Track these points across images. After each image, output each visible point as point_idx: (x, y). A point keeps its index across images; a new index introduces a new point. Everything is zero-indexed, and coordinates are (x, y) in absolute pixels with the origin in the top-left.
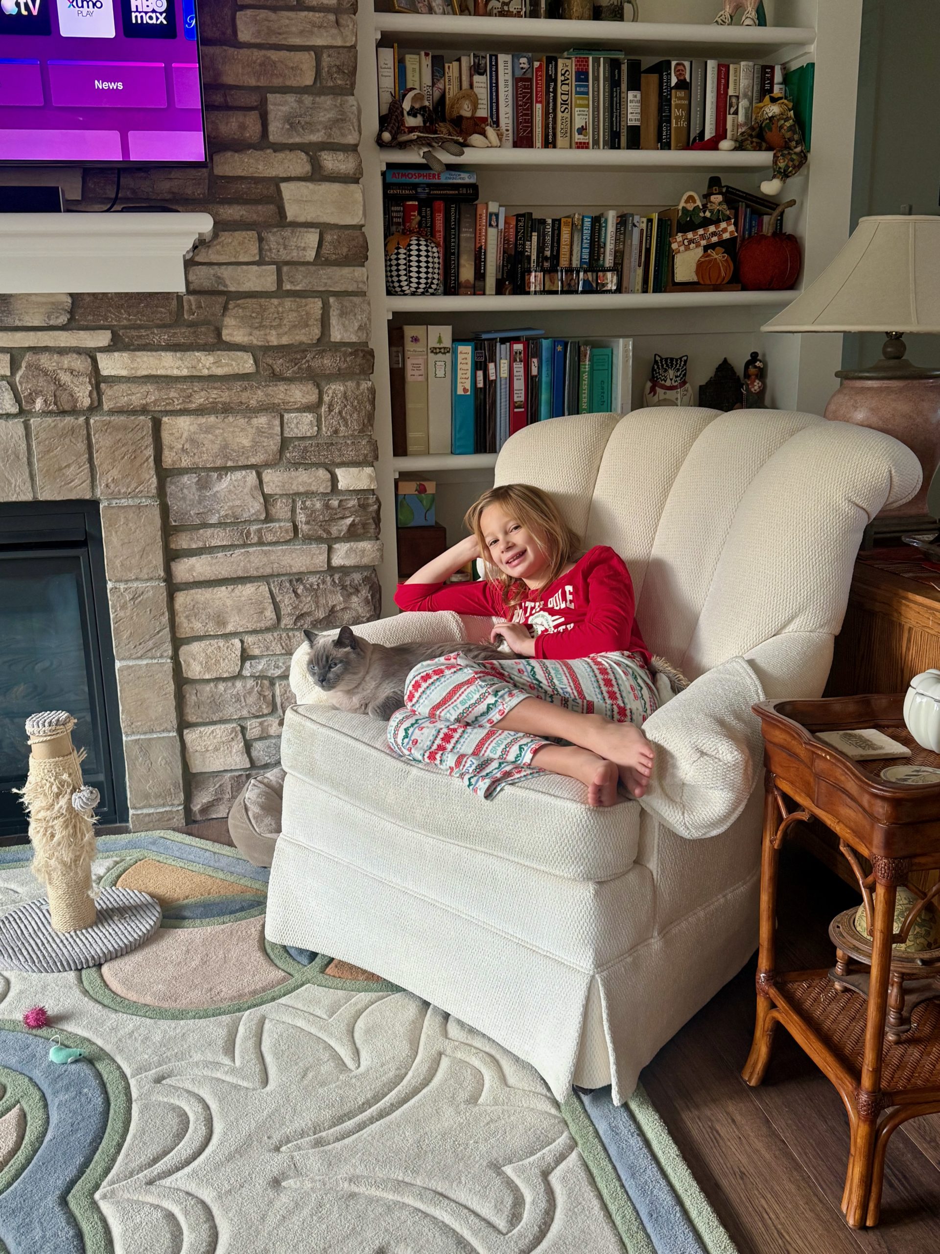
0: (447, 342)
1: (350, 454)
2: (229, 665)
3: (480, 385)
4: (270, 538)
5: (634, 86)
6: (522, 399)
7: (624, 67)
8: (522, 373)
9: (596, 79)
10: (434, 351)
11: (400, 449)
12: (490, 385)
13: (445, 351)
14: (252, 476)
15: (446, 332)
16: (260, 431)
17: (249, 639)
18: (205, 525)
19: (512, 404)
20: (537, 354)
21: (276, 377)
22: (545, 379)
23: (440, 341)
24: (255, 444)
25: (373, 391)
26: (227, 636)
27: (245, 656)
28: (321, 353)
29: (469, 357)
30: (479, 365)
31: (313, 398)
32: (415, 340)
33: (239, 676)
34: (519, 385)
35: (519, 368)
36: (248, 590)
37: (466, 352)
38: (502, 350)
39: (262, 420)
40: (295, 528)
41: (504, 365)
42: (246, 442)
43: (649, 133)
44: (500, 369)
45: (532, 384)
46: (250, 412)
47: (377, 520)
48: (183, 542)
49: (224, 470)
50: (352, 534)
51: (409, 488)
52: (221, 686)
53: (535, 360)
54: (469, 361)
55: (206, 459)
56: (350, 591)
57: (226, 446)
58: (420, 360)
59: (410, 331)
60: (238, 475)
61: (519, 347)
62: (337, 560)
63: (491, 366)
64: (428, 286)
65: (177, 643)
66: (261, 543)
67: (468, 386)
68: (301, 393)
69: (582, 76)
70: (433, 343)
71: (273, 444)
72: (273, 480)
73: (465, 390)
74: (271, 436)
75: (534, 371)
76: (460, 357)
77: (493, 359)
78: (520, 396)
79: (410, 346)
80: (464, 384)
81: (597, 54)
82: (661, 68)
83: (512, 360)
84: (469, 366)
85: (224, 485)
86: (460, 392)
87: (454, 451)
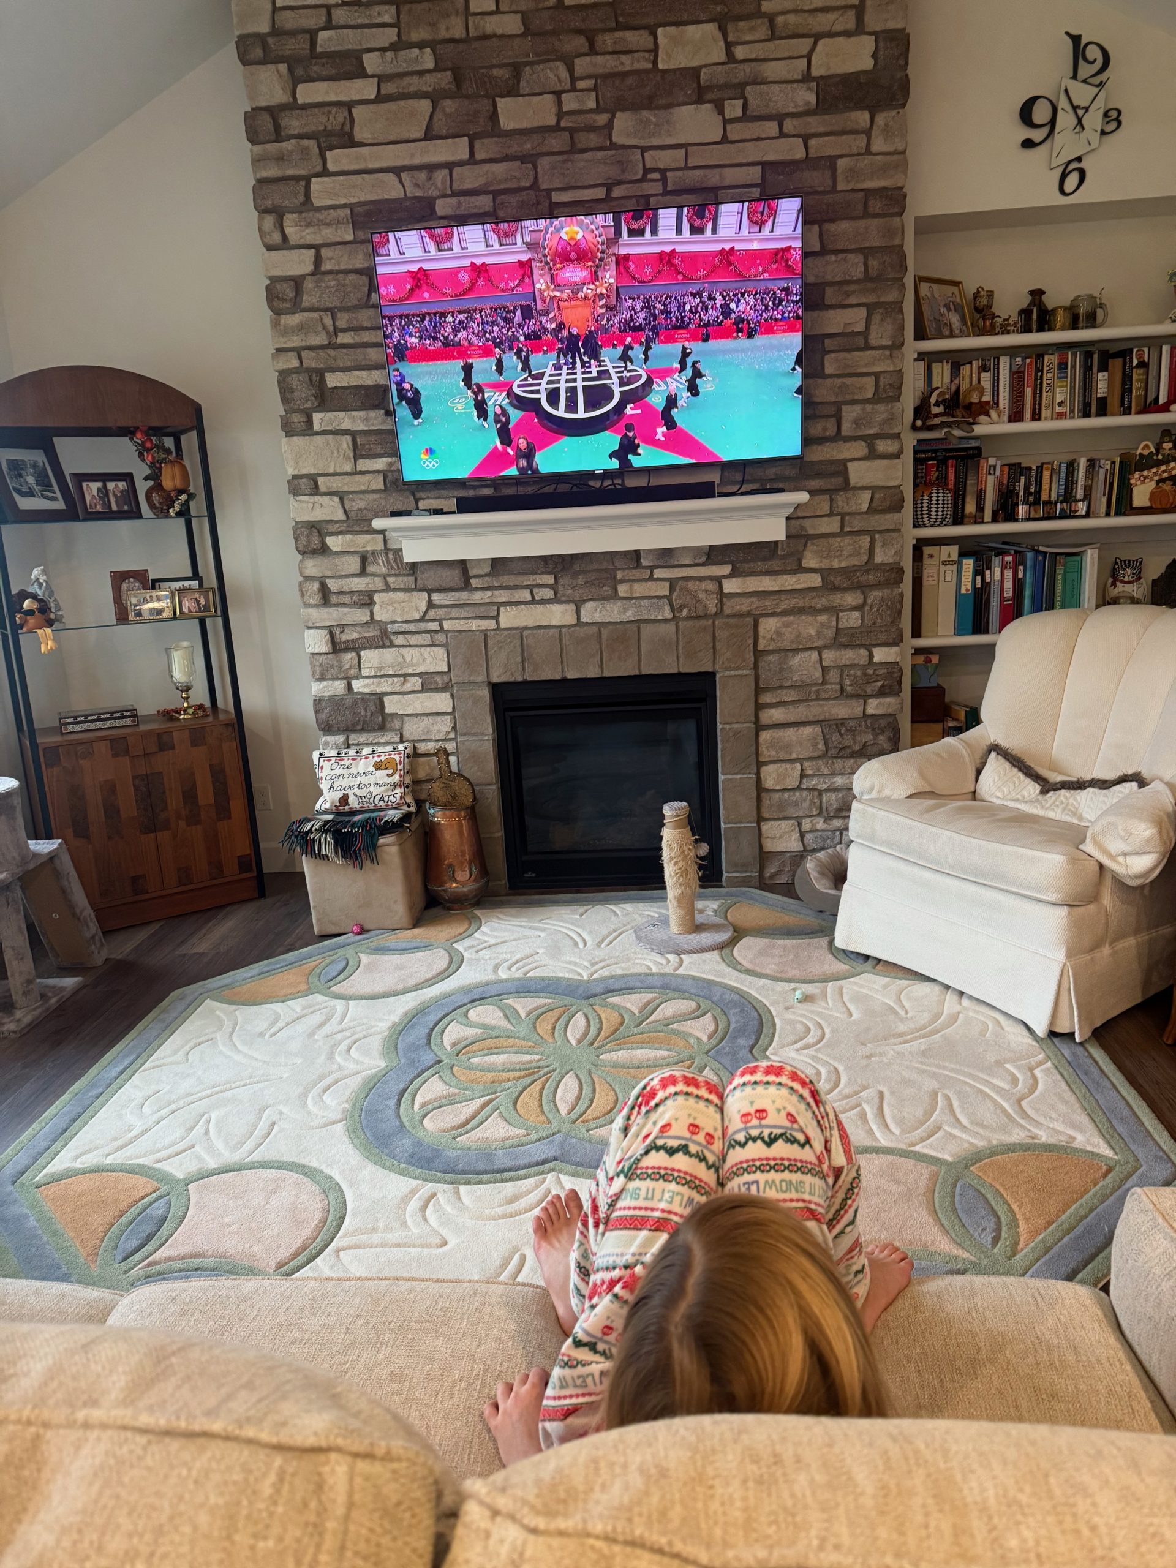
0: (955, 556)
1: (883, 638)
2: (792, 781)
3: (979, 585)
4: (824, 695)
5: (1103, 368)
6: (1011, 595)
7: (1096, 356)
8: (1011, 577)
9: (1074, 367)
10: (945, 563)
11: (917, 633)
12: (986, 586)
13: (953, 563)
14: (815, 655)
15: (954, 551)
16: (822, 625)
17: (806, 764)
18: (781, 687)
19: (1002, 599)
20: (1023, 563)
21: (835, 589)
22: (1028, 580)
23: (949, 556)
24: (819, 634)
25: (902, 595)
26: (792, 761)
27: (803, 775)
28: (867, 571)
29: (971, 567)
30: (979, 572)
31: (860, 601)
32: (931, 556)
33: (798, 788)
34: (1009, 585)
35: (1009, 574)
36: (807, 731)
37: (969, 564)
38: (996, 561)
39: (823, 618)
40: (842, 689)
41: (997, 572)
42: (813, 632)
43: (1114, 403)
44: (995, 574)
45: (1018, 584)
46: (815, 611)
47: (900, 683)
48: (766, 698)
49: (797, 651)
50: (881, 693)
51: (920, 659)
52: (786, 795)
53: (1021, 567)
54: (971, 570)
55: (786, 644)
56: (876, 731)
57: (799, 636)
58: (934, 570)
59: (927, 550)
60: (806, 654)
61: (1009, 558)
62: (870, 711)
63: (988, 572)
64: (943, 519)
65: (760, 765)
66: (817, 699)
67: (969, 587)
68: (851, 599)
69: (1063, 366)
70: (944, 558)
71: (830, 633)
72: (829, 656)
73: (967, 590)
74: (829, 628)
75: (1020, 575)
76: (964, 567)
77: (989, 568)
78: (1008, 593)
79: (926, 561)
80: (967, 586)
81: (1075, 350)
82: (1125, 354)
83: (1004, 567)
84: (971, 574)
85: (796, 660)
86: (963, 591)
87: (959, 632)
